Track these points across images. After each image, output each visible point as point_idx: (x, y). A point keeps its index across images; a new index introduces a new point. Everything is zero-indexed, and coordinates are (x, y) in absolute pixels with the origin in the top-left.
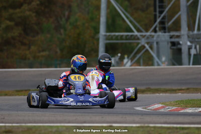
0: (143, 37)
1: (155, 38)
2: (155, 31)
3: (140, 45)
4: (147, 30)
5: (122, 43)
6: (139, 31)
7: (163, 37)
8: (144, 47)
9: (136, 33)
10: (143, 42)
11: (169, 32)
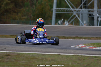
0: (75, 11)
1: (81, 12)
2: (81, 8)
3: (73, 15)
4: (77, 8)
5: (64, 14)
6: (73, 8)
7: (85, 11)
8: (75, 16)
9: (71, 9)
10: (75, 13)
11: (88, 9)
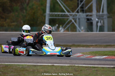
1: (78, 16)
2: (78, 12)
4: (73, 12)
5: (59, 19)
8: (71, 21)
9: (67, 13)
10: (71, 18)
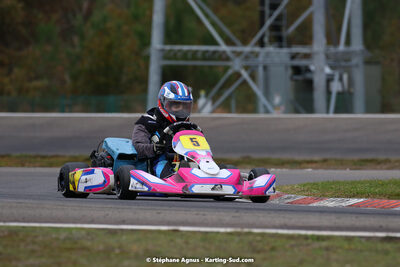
0: (237, 56)
1: (261, 59)
2: (261, 44)
3: (230, 72)
4: (245, 42)
6: (229, 42)
7: (277, 57)
8: (238, 75)
9: (223, 47)
10: (237, 65)
